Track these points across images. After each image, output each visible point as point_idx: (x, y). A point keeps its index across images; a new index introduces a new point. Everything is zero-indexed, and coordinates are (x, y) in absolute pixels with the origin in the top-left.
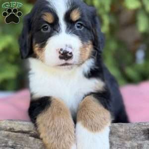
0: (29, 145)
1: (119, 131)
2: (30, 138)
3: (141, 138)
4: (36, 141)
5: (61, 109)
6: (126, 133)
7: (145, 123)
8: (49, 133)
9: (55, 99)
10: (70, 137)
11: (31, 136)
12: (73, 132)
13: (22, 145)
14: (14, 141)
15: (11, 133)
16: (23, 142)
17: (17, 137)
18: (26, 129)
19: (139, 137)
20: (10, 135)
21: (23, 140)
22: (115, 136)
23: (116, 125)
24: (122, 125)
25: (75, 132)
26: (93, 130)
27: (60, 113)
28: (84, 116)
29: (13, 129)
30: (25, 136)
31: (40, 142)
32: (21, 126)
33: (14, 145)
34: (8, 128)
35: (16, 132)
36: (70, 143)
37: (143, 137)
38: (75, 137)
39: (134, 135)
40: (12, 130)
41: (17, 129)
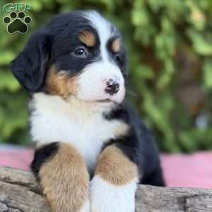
0: (26, 202)
1: (146, 196)
2: (29, 192)
3: (174, 207)
4: (37, 198)
5: (72, 156)
6: (155, 198)
7: (181, 188)
8: (55, 187)
9: (64, 144)
10: (82, 190)
11: (31, 190)
12: (88, 185)
13: (17, 202)
14: (7, 195)
15: (5, 183)
16: (19, 197)
17: (12, 190)
18: (25, 180)
19: (171, 206)
20: (4, 186)
21: (19, 195)
22: (140, 202)
23: (143, 186)
24: (151, 188)
25: (90, 186)
26: (114, 183)
27: (71, 160)
28: (104, 168)
29: (9, 179)
30: (23, 189)
31: (41, 199)
32: (20, 176)
33: (7, 200)
34: (3, 177)
35: (12, 183)
36: (82, 198)
37: (176, 206)
38: (90, 191)
39: (165, 202)
40: (7, 180)
41: (14, 179)
